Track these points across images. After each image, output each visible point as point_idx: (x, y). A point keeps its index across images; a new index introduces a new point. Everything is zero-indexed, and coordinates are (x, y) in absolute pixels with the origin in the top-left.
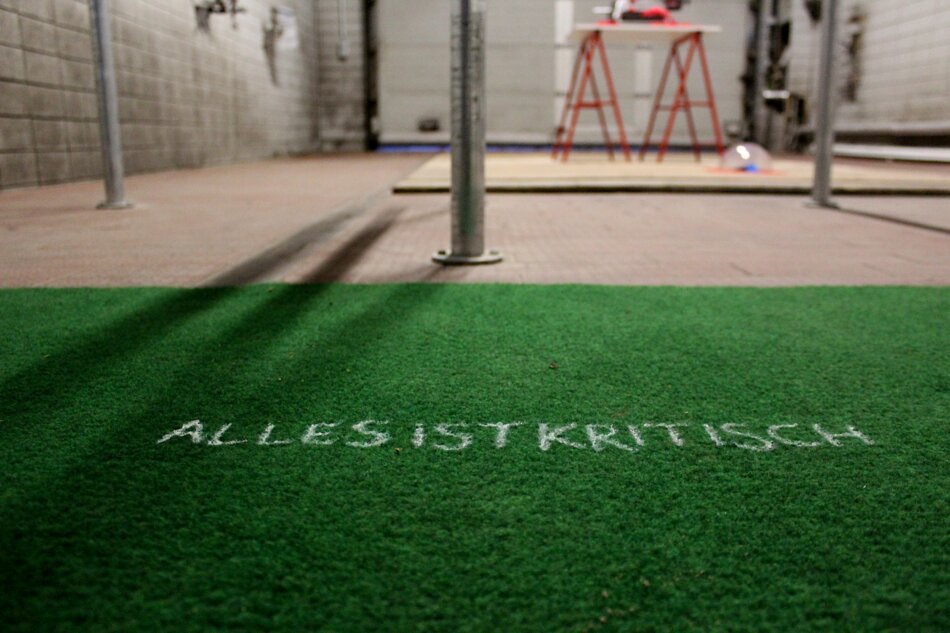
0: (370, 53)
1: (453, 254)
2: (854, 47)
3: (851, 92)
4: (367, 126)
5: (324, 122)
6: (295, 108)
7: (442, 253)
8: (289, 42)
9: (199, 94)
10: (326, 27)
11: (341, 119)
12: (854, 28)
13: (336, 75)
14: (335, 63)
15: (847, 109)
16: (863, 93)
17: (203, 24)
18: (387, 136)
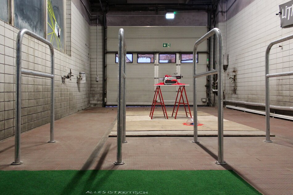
0: (105, 80)
1: (117, 163)
2: (235, 79)
3: (235, 91)
4: (103, 100)
5: (91, 99)
6: (84, 96)
7: (115, 162)
8: (84, 81)
9: (62, 99)
10: (93, 73)
11: (96, 98)
12: (234, 74)
13: (95, 86)
14: (95, 83)
15: (234, 96)
16: (237, 92)
17: (63, 82)
18: (108, 103)
